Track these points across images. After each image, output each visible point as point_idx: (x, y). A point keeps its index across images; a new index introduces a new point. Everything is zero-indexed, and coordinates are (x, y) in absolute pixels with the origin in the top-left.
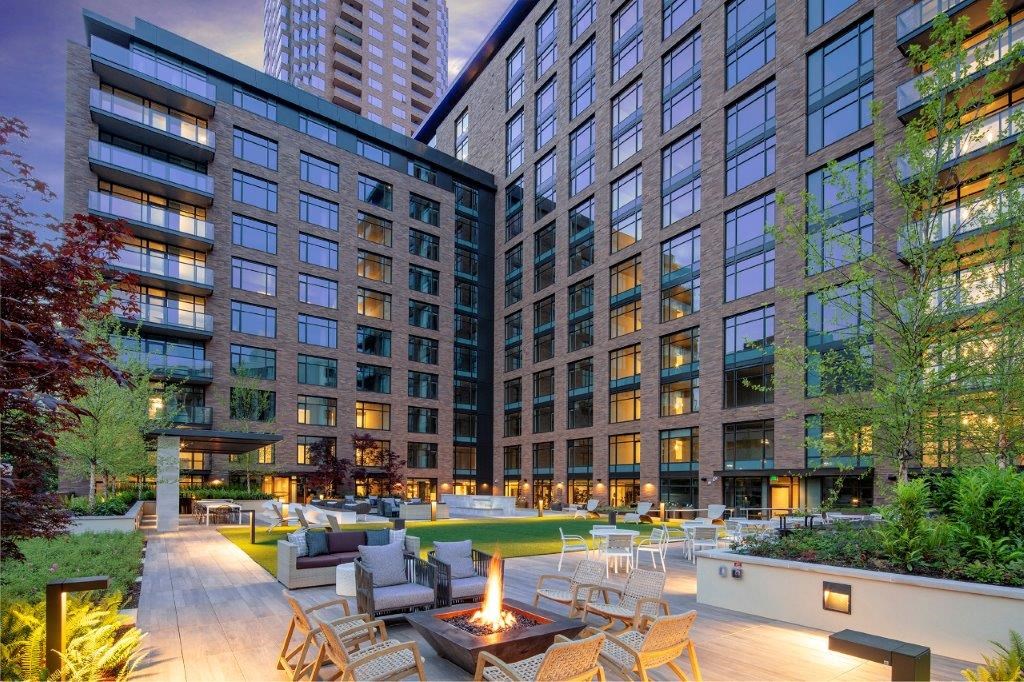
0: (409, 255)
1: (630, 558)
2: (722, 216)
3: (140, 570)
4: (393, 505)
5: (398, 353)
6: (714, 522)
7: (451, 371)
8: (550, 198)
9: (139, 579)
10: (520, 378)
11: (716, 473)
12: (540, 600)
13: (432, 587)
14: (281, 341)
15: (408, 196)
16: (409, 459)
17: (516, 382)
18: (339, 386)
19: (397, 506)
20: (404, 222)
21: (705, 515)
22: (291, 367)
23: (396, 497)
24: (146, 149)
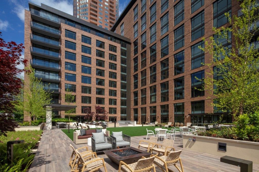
0: (109, 60)
1: (165, 136)
2: (190, 47)
3: (40, 139)
4: (105, 123)
5: (106, 85)
6: (188, 127)
7: (120, 89)
8: (145, 45)
9: (39, 142)
10: (137, 91)
11: (189, 115)
12: (140, 147)
13: (111, 144)
14: (77, 82)
15: (108, 45)
16: (109, 112)
17: (136, 92)
18: (92, 93)
19: (106, 123)
20: (108, 52)
21: (186, 125)
22: (80, 89)
23: (106, 121)
24: (44, 36)
